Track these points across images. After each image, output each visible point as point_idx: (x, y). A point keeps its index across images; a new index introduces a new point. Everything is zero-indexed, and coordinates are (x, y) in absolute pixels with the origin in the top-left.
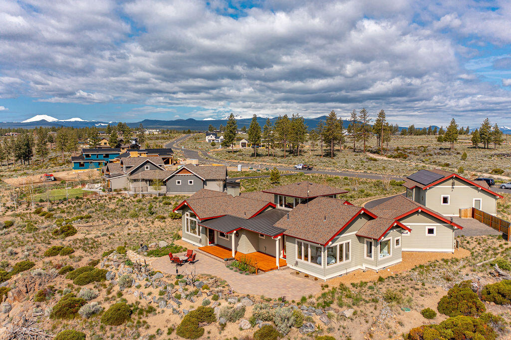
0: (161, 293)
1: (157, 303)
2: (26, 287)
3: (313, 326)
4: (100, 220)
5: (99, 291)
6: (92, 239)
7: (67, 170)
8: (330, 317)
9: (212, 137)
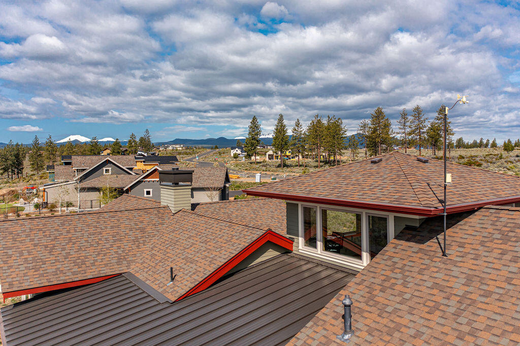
9: (237, 151)
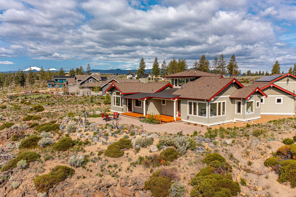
0: (95, 134)
1: (92, 139)
2: (7, 135)
3: (203, 148)
4: (60, 106)
5: (54, 135)
6: (53, 112)
7: (45, 89)
8: (215, 144)
9: (130, 76)
